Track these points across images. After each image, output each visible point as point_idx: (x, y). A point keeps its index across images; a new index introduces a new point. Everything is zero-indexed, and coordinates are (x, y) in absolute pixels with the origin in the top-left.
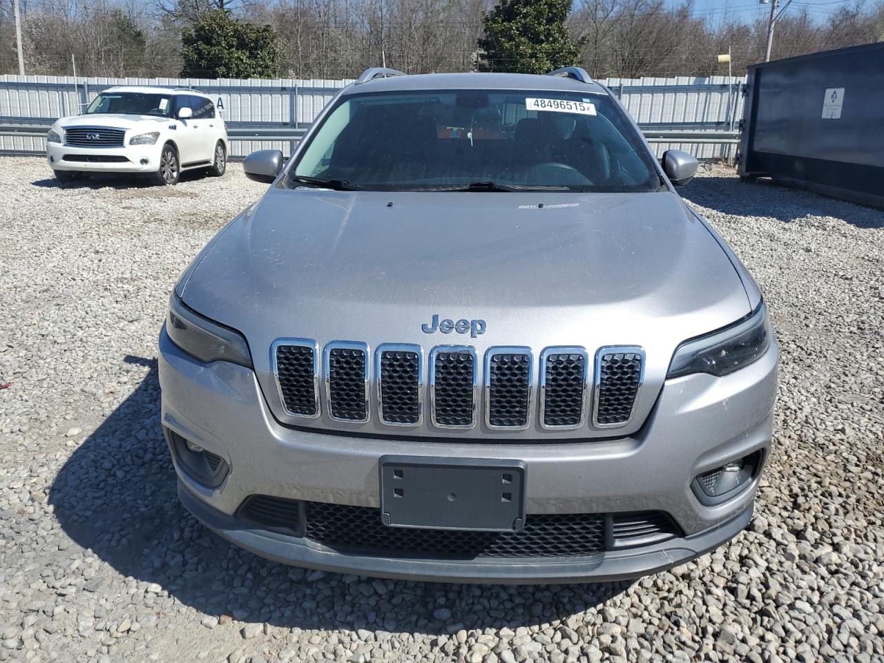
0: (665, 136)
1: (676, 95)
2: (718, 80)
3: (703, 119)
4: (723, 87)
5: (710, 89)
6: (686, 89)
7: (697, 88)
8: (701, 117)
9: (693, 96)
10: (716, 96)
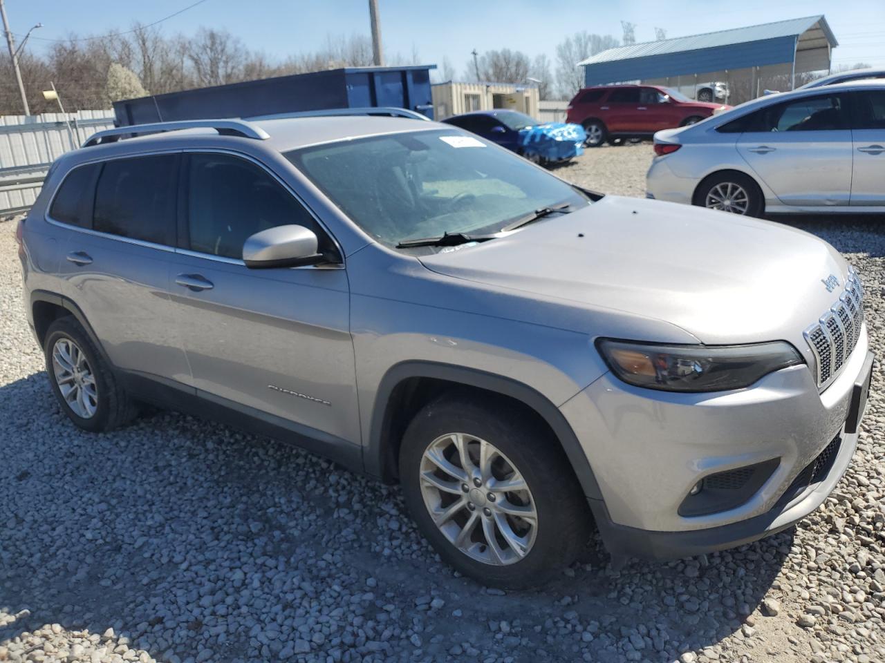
0: (22, 182)
1: (9, 136)
2: (51, 118)
3: (49, 159)
4: (59, 125)
5: (45, 127)
6: (19, 129)
7: (31, 127)
8: (47, 158)
9: (29, 136)
10: (54, 134)
